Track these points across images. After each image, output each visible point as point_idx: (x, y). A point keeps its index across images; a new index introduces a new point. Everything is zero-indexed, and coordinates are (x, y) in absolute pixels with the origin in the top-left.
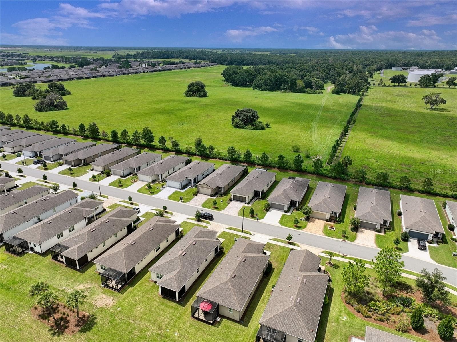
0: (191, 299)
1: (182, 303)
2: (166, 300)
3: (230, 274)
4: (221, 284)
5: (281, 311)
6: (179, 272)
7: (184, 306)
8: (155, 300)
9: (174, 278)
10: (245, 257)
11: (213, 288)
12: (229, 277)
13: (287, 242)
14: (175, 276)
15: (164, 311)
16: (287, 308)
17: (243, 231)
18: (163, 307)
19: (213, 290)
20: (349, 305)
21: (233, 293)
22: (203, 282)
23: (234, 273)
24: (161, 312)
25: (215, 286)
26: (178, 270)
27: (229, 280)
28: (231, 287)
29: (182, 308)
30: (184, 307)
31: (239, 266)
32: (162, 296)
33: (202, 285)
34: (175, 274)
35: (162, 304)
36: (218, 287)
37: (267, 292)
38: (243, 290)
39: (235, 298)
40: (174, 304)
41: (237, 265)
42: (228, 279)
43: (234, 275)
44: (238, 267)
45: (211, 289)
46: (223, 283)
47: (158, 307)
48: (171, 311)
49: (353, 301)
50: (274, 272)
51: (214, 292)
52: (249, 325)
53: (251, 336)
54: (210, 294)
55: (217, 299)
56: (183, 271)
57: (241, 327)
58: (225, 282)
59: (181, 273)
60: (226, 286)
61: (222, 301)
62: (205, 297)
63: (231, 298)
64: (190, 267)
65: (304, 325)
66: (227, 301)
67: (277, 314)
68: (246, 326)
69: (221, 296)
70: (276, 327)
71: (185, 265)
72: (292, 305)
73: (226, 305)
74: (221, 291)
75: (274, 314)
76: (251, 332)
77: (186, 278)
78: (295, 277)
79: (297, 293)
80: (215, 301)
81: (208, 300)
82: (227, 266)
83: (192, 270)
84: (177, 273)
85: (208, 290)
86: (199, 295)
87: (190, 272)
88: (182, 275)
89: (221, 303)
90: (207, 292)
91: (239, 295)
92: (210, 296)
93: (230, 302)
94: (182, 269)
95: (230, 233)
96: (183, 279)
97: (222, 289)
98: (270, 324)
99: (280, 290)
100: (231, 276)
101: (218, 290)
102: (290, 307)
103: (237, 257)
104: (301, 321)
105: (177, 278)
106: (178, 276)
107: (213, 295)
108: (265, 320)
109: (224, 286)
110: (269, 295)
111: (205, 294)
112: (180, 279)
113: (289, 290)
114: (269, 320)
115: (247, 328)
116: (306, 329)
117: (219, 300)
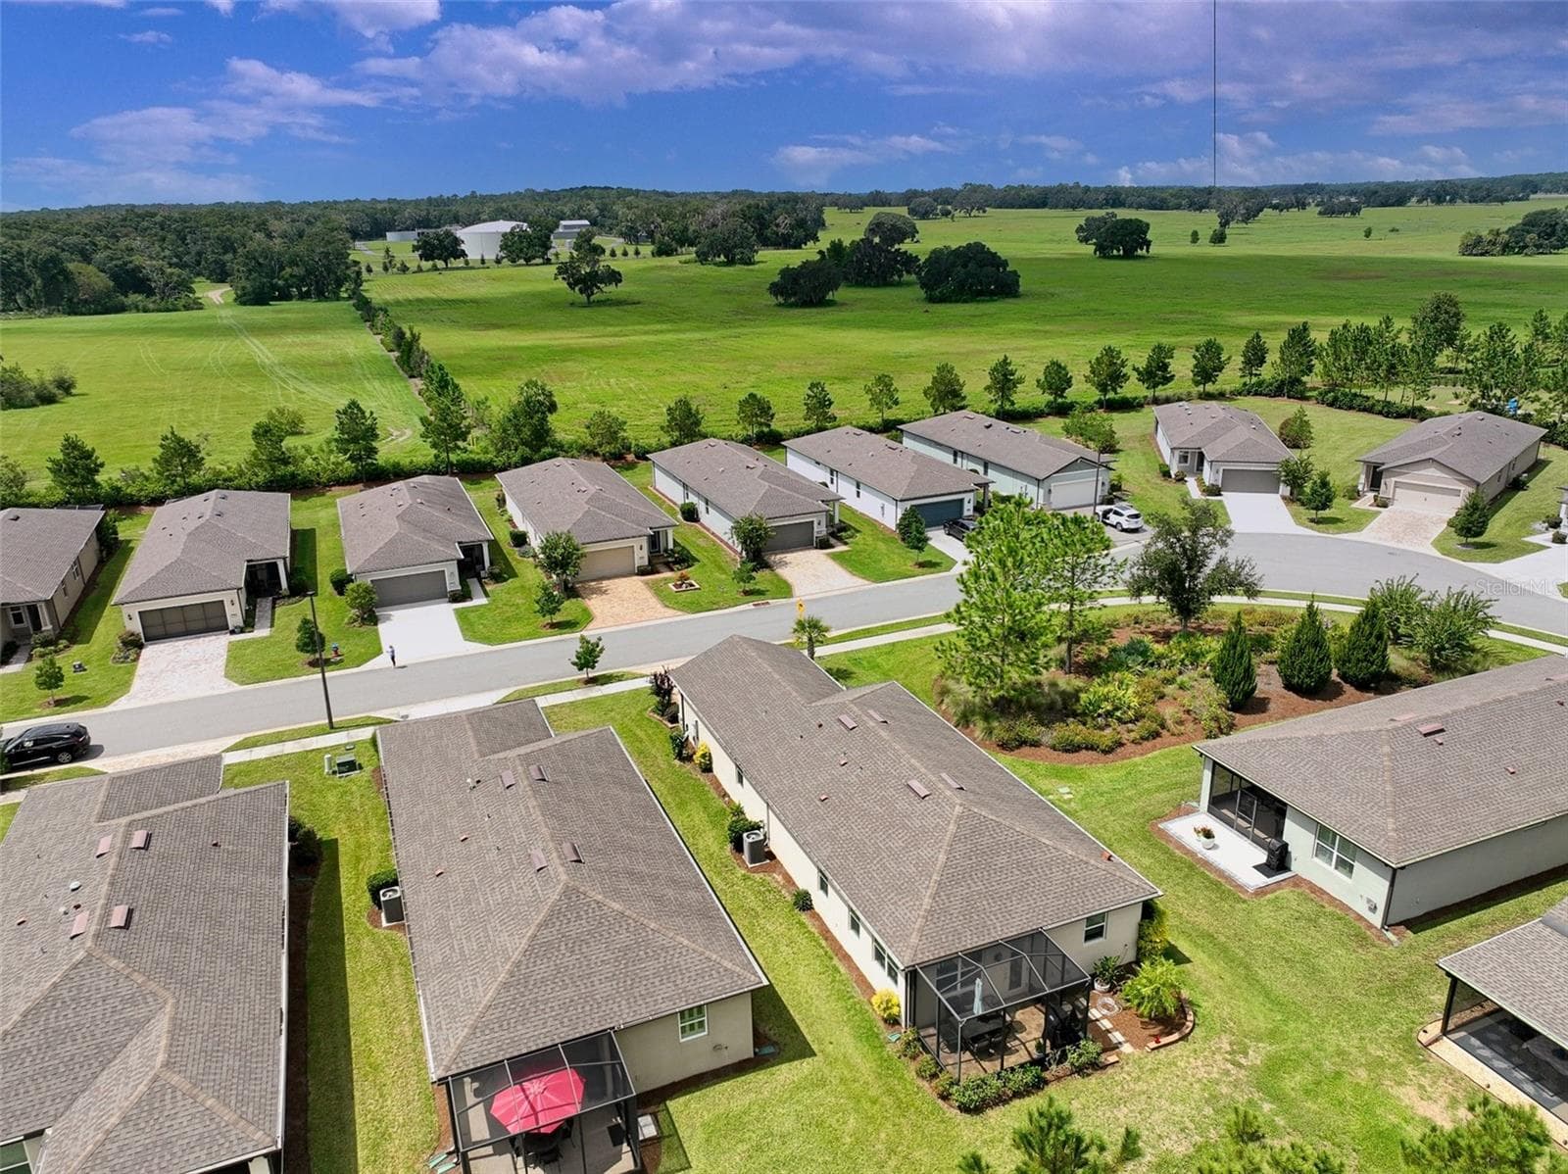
3: (545, 855)
4: (544, 925)
5: (942, 857)
6: (177, 1028)
9: (175, 1080)
10: (523, 762)
11: (511, 974)
12: (557, 870)
13: (579, 681)
14: (167, 1065)
16: (952, 827)
17: (332, 727)
19: (518, 981)
20: (1026, 750)
21: (652, 926)
23: (556, 840)
25: (516, 956)
26: (162, 1024)
28: (616, 906)
34: (161, 1058)
36: (536, 950)
37: (719, 874)
39: (686, 942)
41: (532, 804)
42: (564, 877)
43: (567, 847)
45: (506, 985)
46: (554, 914)
49: (1026, 728)
51: (536, 990)
52: (809, 1038)
53: (879, 1076)
54: (516, 1014)
55: (588, 1008)
56: (203, 1011)
57: (786, 1074)
58: (560, 900)
59: (200, 1029)
60: (582, 913)
61: (624, 1002)
62: (504, 1047)
63: (663, 955)
64: (234, 968)
65: (1070, 852)
66: (649, 986)
67: (935, 877)
68: (804, 1051)
69: (597, 983)
70: (986, 932)
71: (185, 972)
72: (957, 807)
73: (663, 1005)
74: (574, 957)
75: (928, 887)
76: (857, 1059)
77: (255, 1038)
78: (820, 726)
79: (913, 761)
80: (581, 1029)
81: (534, 1048)
82: (466, 842)
83: (253, 977)
84: (175, 1043)
85: (488, 998)
86: (453, 1067)
87: (258, 997)
88: (211, 1035)
89: (624, 1016)
90: (490, 1012)
91: (679, 921)
92: (529, 1025)
93: (673, 979)
94: (181, 1002)
95: (267, 759)
96: (243, 1054)
97: (570, 945)
98: (950, 938)
99: (818, 803)
100: (559, 857)
101: (552, 963)
102: (960, 818)
103: (478, 782)
104: (1047, 842)
105: (201, 1071)
106: (196, 1057)
107: (542, 1007)
108: (914, 940)
109: (572, 924)
110: (745, 878)
111: (487, 1032)
112: (225, 1063)
113: (857, 776)
114: (932, 926)
115: (820, 1057)
116: (1092, 862)
117: (604, 1008)
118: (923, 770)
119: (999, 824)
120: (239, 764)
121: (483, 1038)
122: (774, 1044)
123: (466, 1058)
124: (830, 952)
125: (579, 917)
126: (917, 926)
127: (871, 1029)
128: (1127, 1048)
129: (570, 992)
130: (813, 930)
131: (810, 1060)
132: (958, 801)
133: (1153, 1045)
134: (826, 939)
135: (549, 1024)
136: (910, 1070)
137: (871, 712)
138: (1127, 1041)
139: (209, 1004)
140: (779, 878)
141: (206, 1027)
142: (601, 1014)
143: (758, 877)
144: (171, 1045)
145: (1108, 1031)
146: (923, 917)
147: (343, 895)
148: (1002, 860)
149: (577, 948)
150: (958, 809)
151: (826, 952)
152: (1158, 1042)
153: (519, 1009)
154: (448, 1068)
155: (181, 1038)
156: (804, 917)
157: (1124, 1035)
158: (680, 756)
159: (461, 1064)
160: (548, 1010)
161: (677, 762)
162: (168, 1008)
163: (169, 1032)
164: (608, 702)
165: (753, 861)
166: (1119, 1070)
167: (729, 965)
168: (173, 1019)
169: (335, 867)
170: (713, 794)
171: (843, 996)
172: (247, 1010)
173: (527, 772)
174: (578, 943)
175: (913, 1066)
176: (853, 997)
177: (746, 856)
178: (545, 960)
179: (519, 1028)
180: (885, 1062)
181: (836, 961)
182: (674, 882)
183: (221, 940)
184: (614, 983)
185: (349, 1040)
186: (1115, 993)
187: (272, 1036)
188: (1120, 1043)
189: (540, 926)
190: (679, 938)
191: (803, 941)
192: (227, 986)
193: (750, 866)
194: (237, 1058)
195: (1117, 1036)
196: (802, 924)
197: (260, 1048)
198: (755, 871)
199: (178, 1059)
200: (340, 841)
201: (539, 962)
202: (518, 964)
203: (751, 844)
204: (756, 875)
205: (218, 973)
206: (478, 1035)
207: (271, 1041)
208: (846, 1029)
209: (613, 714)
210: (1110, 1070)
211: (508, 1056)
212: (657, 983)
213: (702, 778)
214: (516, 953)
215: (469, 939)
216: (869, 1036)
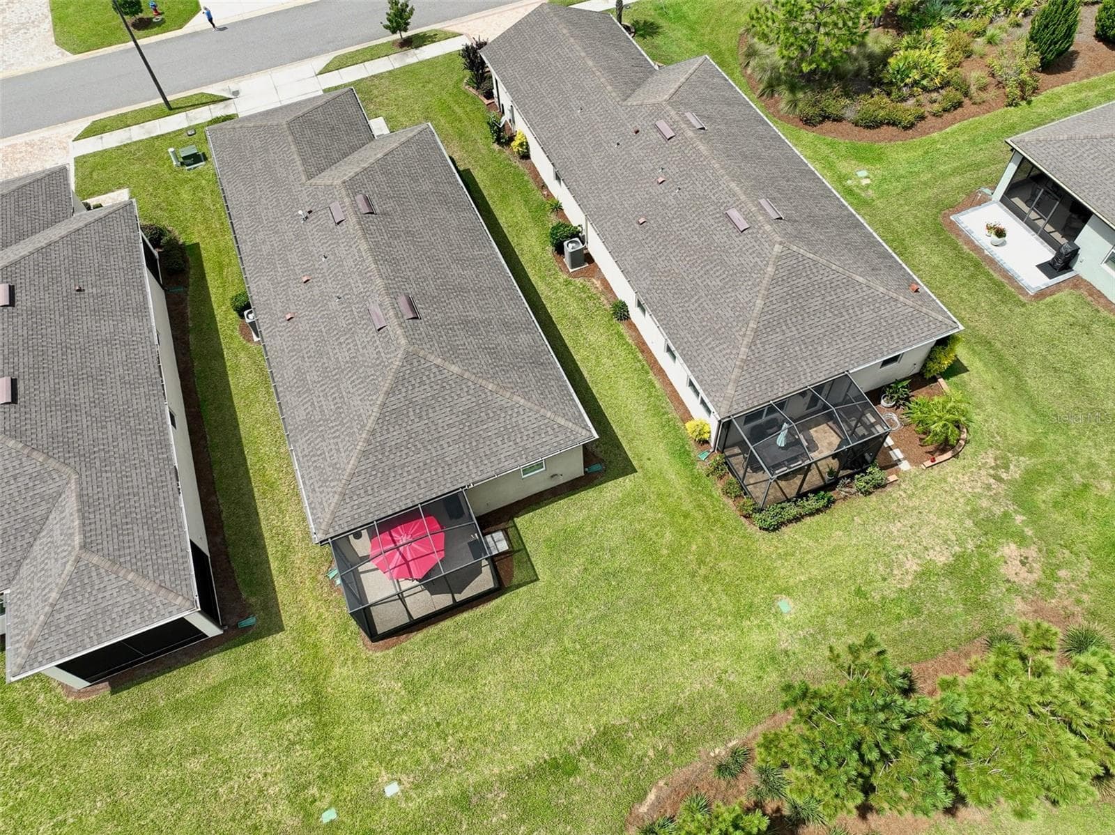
0: (274, 565)
1: (251, 621)
2: (147, 685)
3: (383, 310)
4: (391, 392)
5: (759, 302)
6: (86, 506)
7: (273, 624)
8: (87, 740)
9: (95, 559)
10: (352, 185)
11: (368, 442)
12: (396, 331)
14: (84, 546)
15: (201, 745)
16: (770, 269)
17: (171, 108)
18: (172, 733)
19: (375, 449)
20: (828, 125)
21: (490, 387)
22: (239, 442)
23: (390, 292)
24: (194, 765)
25: (370, 424)
26: (70, 502)
27: (411, 343)
28: (455, 369)
29: (274, 648)
30: (282, 629)
31: (377, 244)
32: (104, 688)
33: (250, 460)
34: (77, 540)
35: (149, 720)
36: (388, 416)
37: (543, 278)
38: (503, 340)
39: (522, 401)
40: (216, 667)
41: (364, 246)
42: (403, 341)
43: (402, 301)
44: (381, 254)
45: (365, 454)
46: (399, 380)
47: (144, 759)
48: (238, 708)
49: (834, 102)
50: (481, 186)
51: (392, 456)
52: (630, 454)
53: (690, 492)
54: (378, 480)
55: (440, 470)
56: (105, 482)
57: (613, 490)
58: (403, 366)
59: (107, 503)
60: (425, 378)
61: (471, 463)
62: (372, 510)
63: (503, 415)
64: (124, 431)
65: (882, 289)
66: (493, 445)
67: (752, 325)
68: (627, 468)
69: (445, 445)
70: (797, 379)
71: (81, 442)
72: (777, 246)
73: (506, 463)
74: (422, 423)
75: (744, 335)
76: (671, 475)
77: (157, 504)
78: (637, 132)
79: (733, 185)
80: (436, 490)
81: (398, 510)
82: (309, 284)
83: (144, 438)
84: (87, 522)
85: (350, 466)
86: (331, 530)
87: (151, 458)
88: (117, 507)
89: (473, 476)
90: (355, 479)
91: (514, 375)
92: (390, 489)
93: (513, 438)
94: (84, 477)
95: (118, 148)
96: (150, 522)
97: (418, 411)
98: (764, 387)
99: (637, 226)
100: (396, 315)
101: (403, 430)
102: (779, 258)
103: (310, 212)
104: (861, 279)
105: (116, 547)
106: (110, 532)
107: (400, 472)
108: (730, 390)
109: (417, 390)
110: (567, 283)
111: (355, 498)
112: (136, 534)
113: (675, 197)
114: (747, 376)
115: (640, 473)
116: (901, 299)
117: (454, 469)
118: (743, 197)
119: (816, 263)
120: (94, 154)
121: (352, 503)
122: (601, 461)
123: (341, 522)
124: (647, 367)
125: (422, 383)
126: (733, 377)
127: (683, 446)
128: (905, 466)
129: (423, 456)
130: (630, 341)
131: (631, 476)
132: (779, 239)
133: (929, 463)
134: (642, 352)
135: (408, 487)
136: (717, 488)
137: (688, 115)
138: (904, 459)
139: (109, 475)
140: (598, 283)
141: (111, 499)
142: (452, 475)
143: (578, 282)
144: (84, 524)
145: (890, 448)
146: (740, 367)
147: (215, 306)
148: (816, 303)
149: (424, 413)
150: (777, 248)
151: (643, 366)
152: (933, 460)
153: (379, 475)
154: (326, 532)
155: (92, 516)
156: (622, 328)
157: (903, 452)
158: (498, 141)
159: (337, 528)
160: (405, 474)
161: (496, 147)
162: (73, 486)
163: (79, 510)
164: (426, 70)
165: (573, 266)
166: (896, 488)
167: (562, 422)
168: (80, 496)
169: (202, 277)
170: (532, 185)
171: (658, 412)
172: (144, 475)
173: (354, 204)
174: (424, 409)
175: (720, 485)
176: (666, 413)
177: (567, 260)
178: (397, 427)
179: (382, 492)
180: (695, 479)
181: (651, 376)
182: (505, 324)
183: (106, 401)
184: (461, 444)
185: (245, 459)
186: (898, 408)
187: (171, 498)
188: (899, 460)
189: (387, 393)
190: (516, 398)
191: (621, 353)
192: (122, 452)
193: (571, 270)
194: (145, 527)
195: (897, 454)
196: (621, 336)
197: (164, 513)
198: (575, 275)
199: (93, 538)
200: (202, 246)
201: (391, 429)
202: (373, 432)
203: (572, 253)
204: (577, 280)
205: (111, 440)
206: (348, 500)
207: (172, 504)
208: (661, 445)
209: (431, 85)
210: (889, 489)
211: (376, 518)
212: (500, 443)
213: (519, 164)
214: (370, 421)
215: (325, 396)
216: (681, 453)
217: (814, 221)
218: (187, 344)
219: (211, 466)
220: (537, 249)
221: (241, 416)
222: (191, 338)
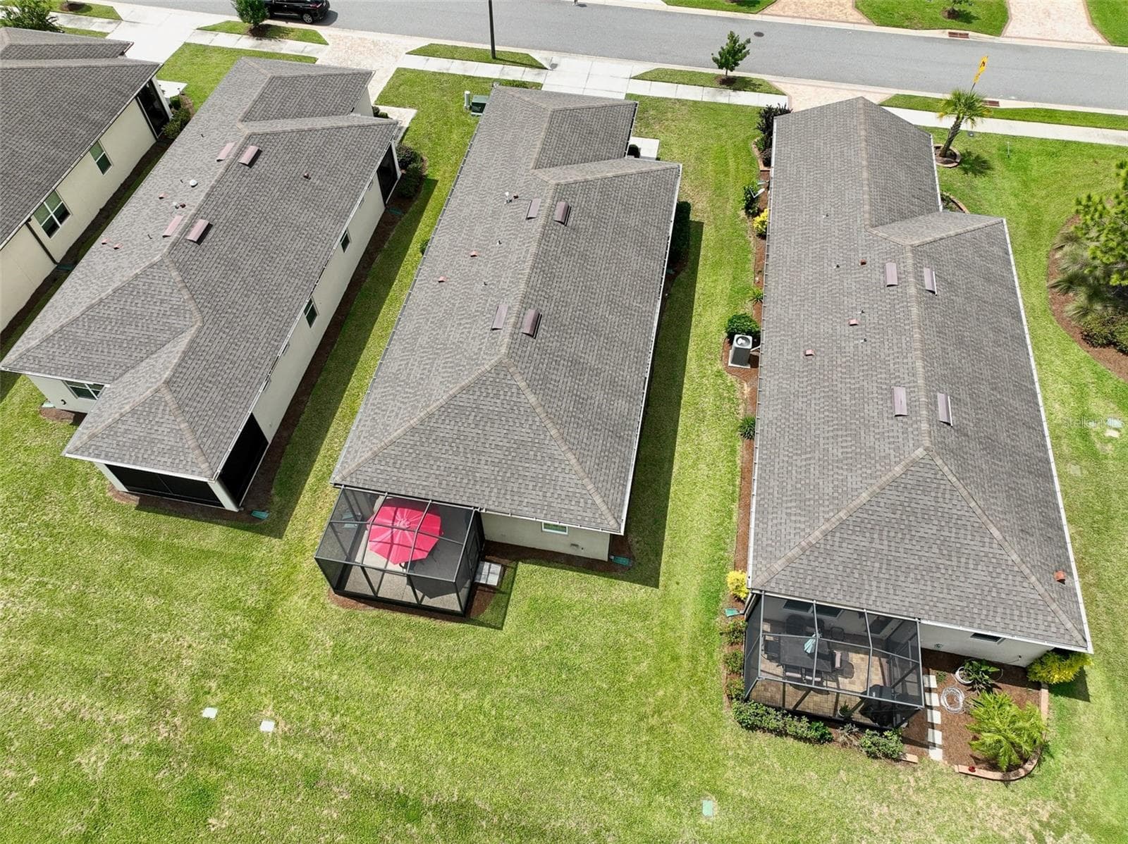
0: (311, 480)
1: (264, 515)
2: (162, 517)
3: (505, 317)
4: (466, 389)
5: (865, 496)
6: (190, 350)
7: (276, 529)
8: (99, 533)
9: (168, 397)
10: (562, 191)
11: (422, 422)
12: (505, 339)
13: (717, 77)
14: (168, 383)
15: (164, 590)
16: (898, 470)
17: (495, 57)
18: (153, 567)
19: (423, 431)
21: (553, 432)
23: (525, 302)
24: (149, 602)
25: (433, 407)
26: (183, 342)
27: (509, 356)
28: (532, 399)
29: (266, 548)
30: (280, 535)
31: (546, 253)
32: (134, 500)
34: (166, 374)
35: (145, 546)
36: (450, 409)
37: (700, 358)
38: (599, 396)
39: (573, 461)
40: (214, 536)
41: (533, 249)
42: (504, 350)
43: (531, 314)
44: (543, 264)
45: (413, 431)
46: (480, 382)
47: (122, 573)
48: (206, 579)
50: (703, 244)
51: (434, 445)
52: (663, 568)
53: (694, 638)
54: (410, 459)
55: (465, 481)
56: (217, 341)
57: (625, 592)
58: (489, 372)
59: (207, 358)
60: (502, 393)
61: (495, 490)
62: (390, 482)
63: (549, 464)
64: (260, 307)
65: (1015, 557)
66: (523, 486)
67: (842, 514)
68: (651, 579)
69: (483, 462)
70: (857, 595)
71: (222, 299)
72: (921, 450)
73: (526, 509)
74: (476, 431)
75: (828, 520)
76: (688, 611)
77: (243, 379)
78: (863, 263)
79: (919, 364)
80: (452, 496)
81: (410, 494)
82: (474, 260)
83: (270, 321)
84: (184, 364)
85: (395, 434)
86: (348, 479)
87: (265, 340)
88: (212, 366)
89: (490, 503)
90: (393, 447)
91: (584, 433)
92: (415, 473)
93: (544, 490)
94: (205, 328)
95: (434, 73)
96: (228, 390)
97: (478, 418)
98: (815, 583)
99: (802, 354)
100: (515, 325)
101: (456, 428)
102: (914, 463)
103: (516, 197)
104: (996, 533)
105: (189, 396)
106: (193, 382)
107: (432, 462)
108: (778, 566)
109: (489, 399)
110: (719, 374)
111: (383, 463)
112: (211, 394)
113: (856, 347)
114: (805, 562)
115: (659, 591)
116: (1033, 579)
117: (478, 487)
118: (921, 382)
119: (954, 489)
120: (413, 71)
121: (378, 466)
122: (631, 558)
123: (360, 477)
124: (736, 495)
125: (497, 396)
126: (790, 554)
127: (718, 591)
128: (936, 754)
129: (458, 460)
130: (738, 462)
131: (649, 589)
132: (927, 444)
133: (965, 769)
134: (743, 478)
135: (430, 480)
136: (722, 650)
137: (926, 271)
138: (941, 747)
139: (224, 336)
140: (747, 389)
141: (213, 356)
142: (473, 491)
143: (730, 378)
144: (179, 365)
145: (933, 726)
146: (802, 548)
147: (413, 241)
148: (929, 530)
149: (482, 423)
150: (920, 452)
151: (734, 492)
152: (972, 769)
153: (414, 455)
154: (344, 479)
155: (189, 362)
156: (740, 445)
157: (945, 738)
158: (747, 208)
159: (354, 480)
160: (435, 467)
161: (742, 213)
162: (193, 330)
163: (184, 352)
164: (728, 114)
165: (733, 362)
166: (910, 770)
167: (598, 500)
168: (193, 341)
169: (421, 212)
170: (750, 266)
171: (718, 542)
172: (250, 350)
173: (552, 208)
174: (485, 419)
175: (727, 650)
176: (724, 550)
177: (731, 352)
178: (453, 423)
179: (407, 471)
180: (707, 630)
181: (735, 506)
182: (613, 382)
183: (264, 276)
184: (497, 469)
185: (349, 380)
186: (973, 690)
187: (257, 381)
188: (934, 745)
189: (463, 389)
190: (570, 455)
191: (723, 467)
192: (246, 323)
193: (730, 364)
194: (222, 393)
195: (937, 736)
196: (733, 451)
197: (243, 389)
198: (731, 371)
199: (179, 380)
200: (439, 184)
201: (447, 422)
202: (430, 416)
204: (730, 376)
205: (245, 308)
206: (376, 462)
207: (254, 386)
208: (698, 577)
209: (722, 130)
210: (899, 766)
211: (389, 490)
212: (531, 487)
213: (752, 239)
214: (435, 405)
215: (420, 363)
216: (712, 597)
217: (990, 445)
218: (373, 260)
219: (321, 371)
220: (713, 328)
221: (371, 342)
222: (379, 258)
